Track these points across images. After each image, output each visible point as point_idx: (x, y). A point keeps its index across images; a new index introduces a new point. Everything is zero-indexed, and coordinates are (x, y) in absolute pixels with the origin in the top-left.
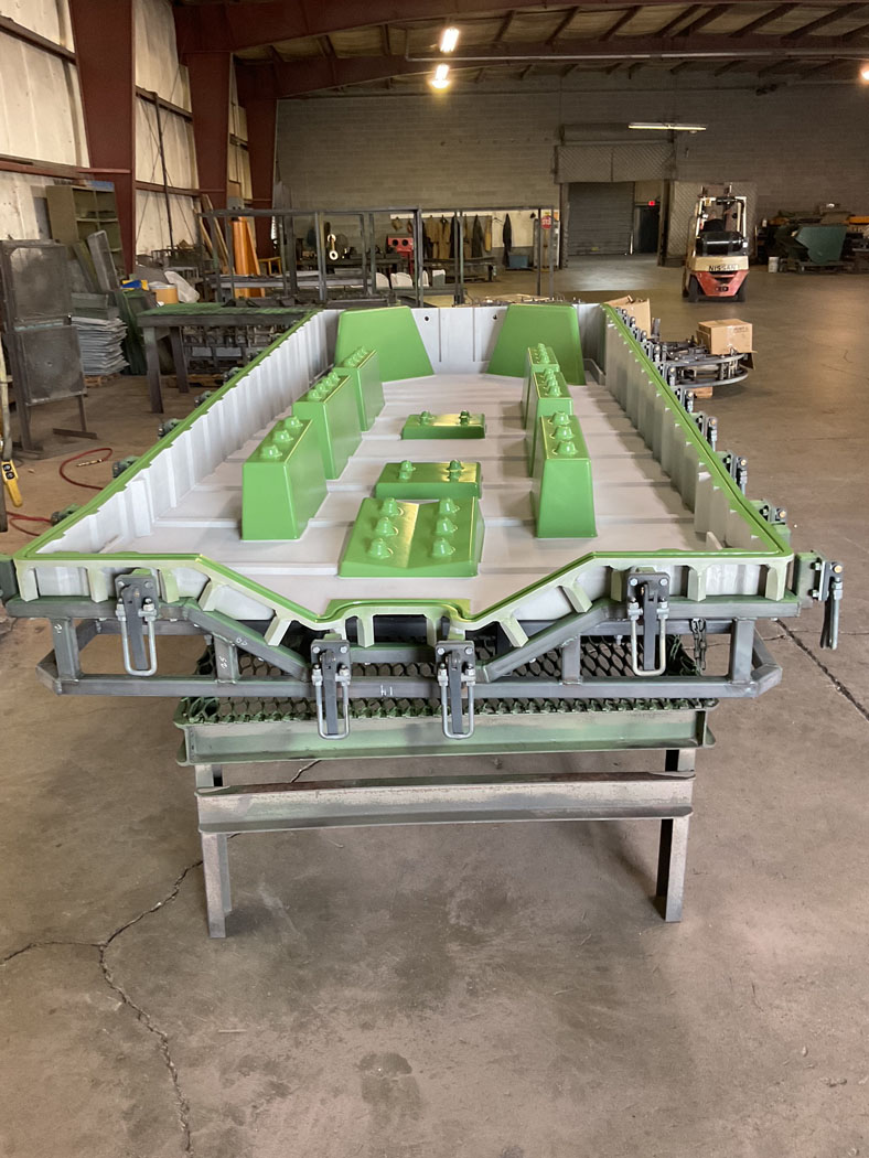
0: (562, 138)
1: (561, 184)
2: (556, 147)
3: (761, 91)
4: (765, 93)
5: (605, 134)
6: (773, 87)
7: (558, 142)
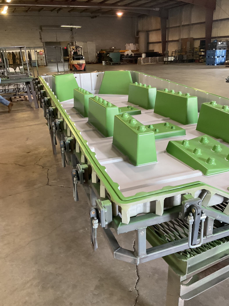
0: (41, 29)
1: (43, 42)
2: (40, 32)
3: (93, 17)
4: (94, 18)
5: (54, 28)
6: (96, 17)
7: (40, 31)
